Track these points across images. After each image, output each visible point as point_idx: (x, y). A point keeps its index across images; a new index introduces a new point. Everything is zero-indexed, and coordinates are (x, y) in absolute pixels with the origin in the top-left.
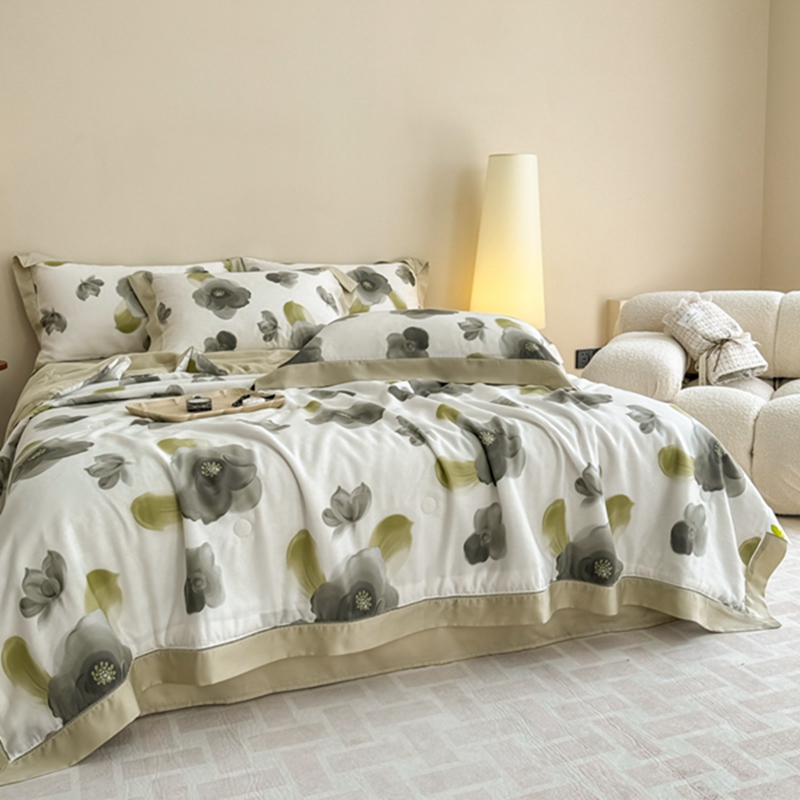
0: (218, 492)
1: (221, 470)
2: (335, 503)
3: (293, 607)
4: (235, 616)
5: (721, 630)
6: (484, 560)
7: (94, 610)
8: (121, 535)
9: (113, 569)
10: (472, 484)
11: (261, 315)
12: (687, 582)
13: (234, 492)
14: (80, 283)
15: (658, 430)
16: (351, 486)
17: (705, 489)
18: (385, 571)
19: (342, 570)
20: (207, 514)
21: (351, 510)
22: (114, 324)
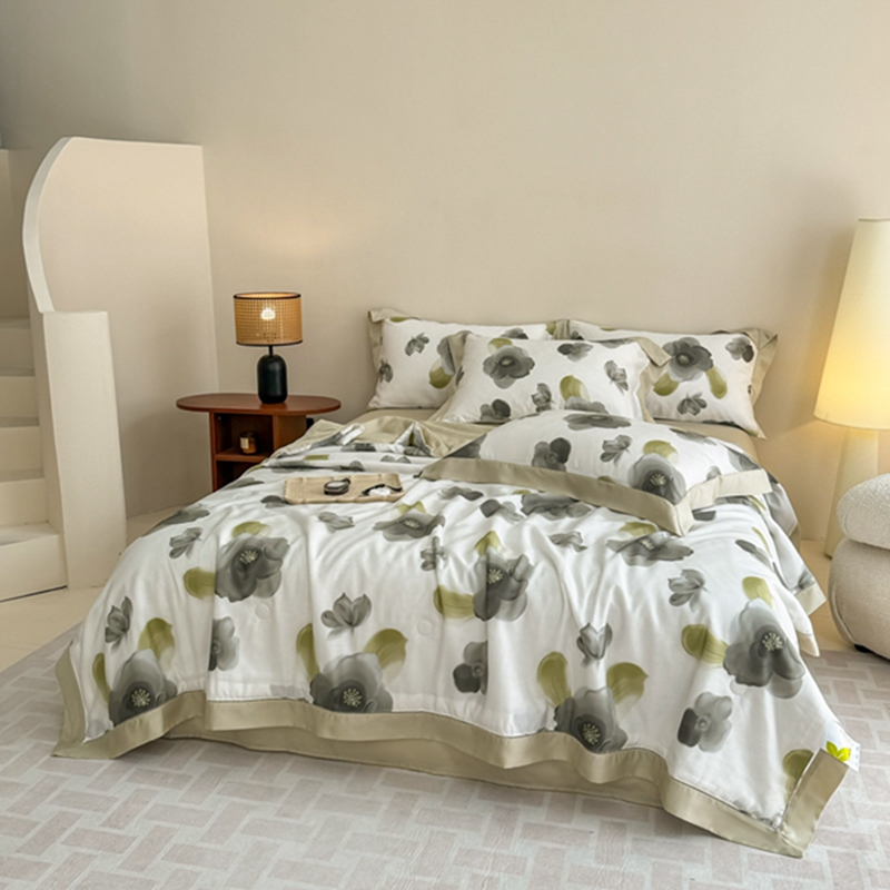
0: (246, 577)
1: (256, 560)
2: (338, 607)
3: (299, 686)
4: (245, 681)
5: (730, 838)
6: (476, 691)
7: (145, 648)
8: (175, 596)
9: (168, 621)
10: (467, 618)
11: (536, 387)
12: (680, 774)
13: (259, 581)
14: (410, 339)
15: (691, 605)
16: (354, 595)
17: (739, 681)
18: (381, 677)
19: (334, 666)
20: (234, 593)
21: (351, 616)
22: (428, 379)
